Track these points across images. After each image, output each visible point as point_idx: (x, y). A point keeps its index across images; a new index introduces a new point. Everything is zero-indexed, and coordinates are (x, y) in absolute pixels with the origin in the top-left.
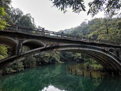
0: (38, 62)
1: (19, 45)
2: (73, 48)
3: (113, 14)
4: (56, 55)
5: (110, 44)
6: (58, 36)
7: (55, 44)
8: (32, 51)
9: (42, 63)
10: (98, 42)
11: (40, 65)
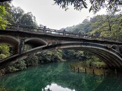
0: (40, 61)
1: (21, 44)
2: (75, 46)
3: (116, 10)
4: (58, 53)
5: (113, 41)
6: (60, 34)
7: (57, 42)
8: (34, 49)
9: (44, 62)
10: (101, 40)
11: (42, 64)
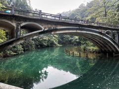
0: (37, 45)
1: (17, 28)
2: (71, 31)
4: (54, 38)
5: (107, 27)
7: (53, 27)
8: (30, 34)
9: (41, 46)
10: (96, 25)
11: (39, 48)
